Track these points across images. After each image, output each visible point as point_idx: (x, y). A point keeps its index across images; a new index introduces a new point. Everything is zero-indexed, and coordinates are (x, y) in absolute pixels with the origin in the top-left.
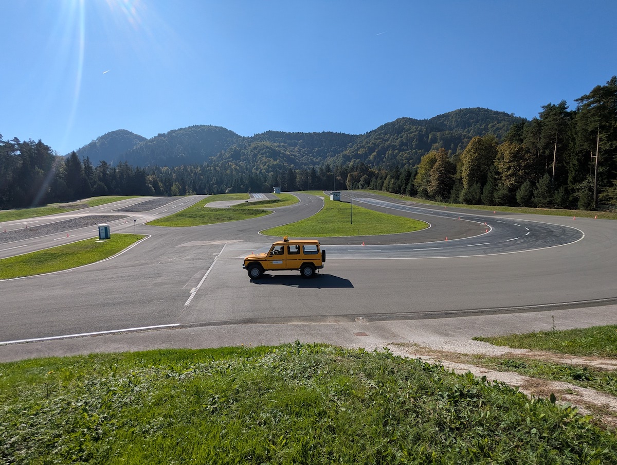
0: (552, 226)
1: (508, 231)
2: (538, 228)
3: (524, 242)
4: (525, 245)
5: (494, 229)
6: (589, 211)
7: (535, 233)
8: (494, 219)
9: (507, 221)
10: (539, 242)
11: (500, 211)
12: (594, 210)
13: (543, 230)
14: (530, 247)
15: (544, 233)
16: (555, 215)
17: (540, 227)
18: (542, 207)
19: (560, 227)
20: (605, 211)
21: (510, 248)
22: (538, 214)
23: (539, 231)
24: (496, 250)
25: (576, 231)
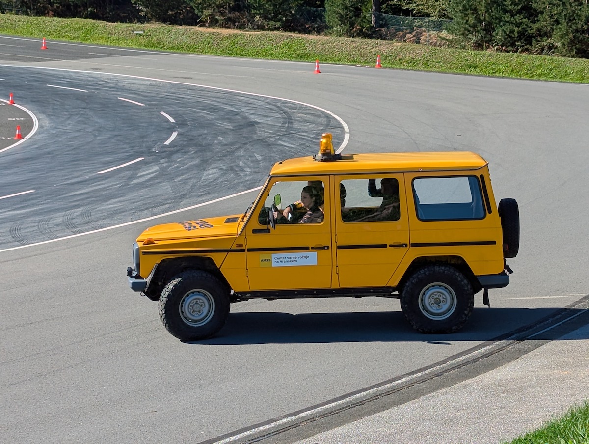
0: (249, 102)
1: (100, 130)
2: (203, 113)
3: (163, 175)
4: (166, 188)
5: (47, 123)
6: (359, 41)
7: (195, 133)
8: (43, 78)
9: (94, 84)
10: (211, 173)
11: (63, 42)
12: (372, 33)
13: (223, 119)
14: (183, 197)
15: (224, 133)
16: (256, 55)
17: (213, 109)
18: (214, 23)
19: (277, 107)
20: (403, 39)
21: (112, 205)
22: (202, 52)
23: (209, 125)
24: (59, 217)
25: (324, 120)
